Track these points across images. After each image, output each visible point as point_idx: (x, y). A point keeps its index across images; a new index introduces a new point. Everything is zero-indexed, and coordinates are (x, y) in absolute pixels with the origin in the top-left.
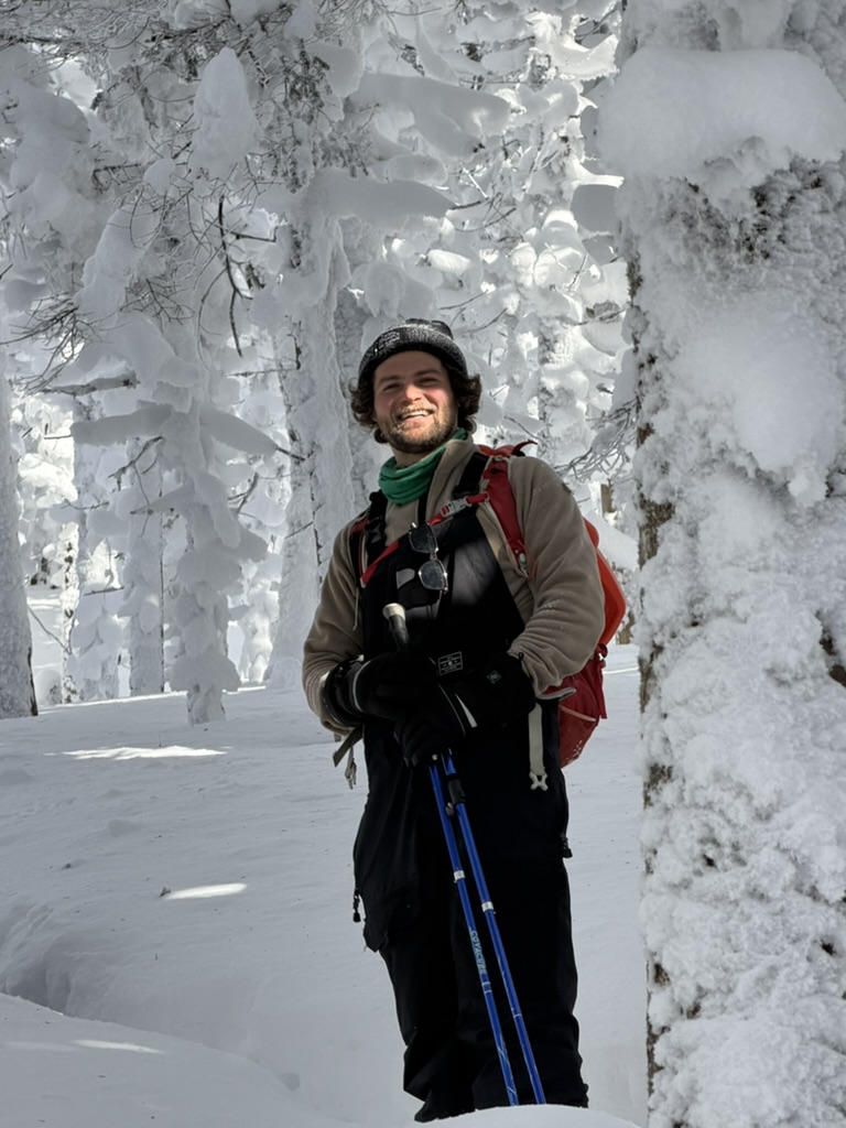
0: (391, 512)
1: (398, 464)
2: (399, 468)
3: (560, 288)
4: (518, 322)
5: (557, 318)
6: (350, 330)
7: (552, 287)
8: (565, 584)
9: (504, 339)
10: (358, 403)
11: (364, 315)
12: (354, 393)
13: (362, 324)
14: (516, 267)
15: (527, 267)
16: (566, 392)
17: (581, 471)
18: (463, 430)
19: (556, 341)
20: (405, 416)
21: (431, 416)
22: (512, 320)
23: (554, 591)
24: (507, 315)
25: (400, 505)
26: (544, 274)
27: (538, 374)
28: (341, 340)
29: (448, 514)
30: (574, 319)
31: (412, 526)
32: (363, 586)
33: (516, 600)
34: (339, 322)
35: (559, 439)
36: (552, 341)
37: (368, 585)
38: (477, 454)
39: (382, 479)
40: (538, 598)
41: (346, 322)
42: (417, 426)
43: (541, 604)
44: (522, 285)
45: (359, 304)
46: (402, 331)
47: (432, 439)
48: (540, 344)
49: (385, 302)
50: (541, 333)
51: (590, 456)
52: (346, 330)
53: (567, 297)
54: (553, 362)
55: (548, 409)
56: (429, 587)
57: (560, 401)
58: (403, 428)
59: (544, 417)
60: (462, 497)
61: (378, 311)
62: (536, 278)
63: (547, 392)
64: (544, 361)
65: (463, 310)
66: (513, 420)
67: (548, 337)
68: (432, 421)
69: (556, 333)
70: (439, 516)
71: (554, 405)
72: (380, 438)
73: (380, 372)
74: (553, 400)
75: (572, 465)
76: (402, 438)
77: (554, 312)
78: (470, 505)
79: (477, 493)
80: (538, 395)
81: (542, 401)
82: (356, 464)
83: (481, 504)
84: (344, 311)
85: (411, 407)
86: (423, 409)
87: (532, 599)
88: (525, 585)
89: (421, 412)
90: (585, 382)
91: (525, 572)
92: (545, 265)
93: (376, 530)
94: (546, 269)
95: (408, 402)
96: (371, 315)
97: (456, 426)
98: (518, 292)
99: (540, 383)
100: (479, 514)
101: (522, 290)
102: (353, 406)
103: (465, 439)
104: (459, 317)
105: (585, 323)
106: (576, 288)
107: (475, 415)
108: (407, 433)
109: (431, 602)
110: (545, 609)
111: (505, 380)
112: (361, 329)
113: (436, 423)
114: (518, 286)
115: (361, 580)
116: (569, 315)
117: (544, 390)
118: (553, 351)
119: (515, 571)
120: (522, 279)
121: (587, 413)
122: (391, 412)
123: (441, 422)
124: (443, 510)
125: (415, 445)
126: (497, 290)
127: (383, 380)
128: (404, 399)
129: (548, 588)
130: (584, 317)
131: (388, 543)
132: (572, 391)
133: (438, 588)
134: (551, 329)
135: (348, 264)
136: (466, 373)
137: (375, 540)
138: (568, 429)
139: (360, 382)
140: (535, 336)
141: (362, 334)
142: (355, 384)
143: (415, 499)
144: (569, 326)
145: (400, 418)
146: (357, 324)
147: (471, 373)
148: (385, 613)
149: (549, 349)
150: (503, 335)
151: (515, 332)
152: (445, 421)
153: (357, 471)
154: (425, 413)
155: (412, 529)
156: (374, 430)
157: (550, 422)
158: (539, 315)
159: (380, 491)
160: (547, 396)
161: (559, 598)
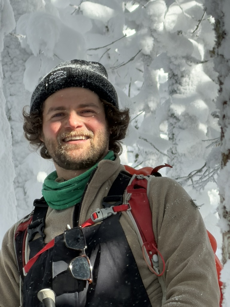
0: (51, 215)
1: (59, 178)
2: (59, 181)
3: (185, 33)
4: (152, 60)
5: (183, 57)
6: (15, 66)
7: (180, 32)
8: (189, 282)
9: (142, 74)
10: (29, 126)
11: (26, 54)
12: (26, 118)
13: (25, 61)
14: (151, 16)
15: (159, 16)
16: (190, 117)
17: (197, 182)
18: (112, 153)
19: (182, 76)
20: (68, 140)
21: (89, 140)
22: (148, 58)
23: (181, 287)
24: (144, 55)
25: (58, 211)
26: (173, 21)
27: (168, 103)
28: (7, 75)
29: (97, 219)
30: (197, 58)
31: (67, 228)
32: (25, 274)
33: (149, 291)
34: (6, 60)
35: (185, 155)
36: (180, 76)
37: (29, 273)
38: (123, 172)
39: (45, 189)
40: (166, 291)
41: (12, 60)
42: (77, 147)
43: (169, 297)
44: (155, 30)
45: (23, 46)
46: (69, 70)
47: (88, 159)
48: (170, 78)
49: (43, 43)
50: (171, 70)
51: (205, 169)
52: (12, 66)
53: (192, 41)
54: (180, 93)
55: (175, 131)
56: (78, 278)
57: (185, 125)
58: (66, 149)
59: (172, 137)
60: (109, 207)
61: (38, 51)
62: (167, 25)
63: (175, 117)
64: (173, 92)
65: (108, 50)
66: (146, 140)
67: (176, 73)
68: (89, 144)
69: (183, 69)
70: (90, 221)
71: (181, 128)
72: (45, 155)
73: (49, 103)
74: (179, 124)
75: (190, 177)
76: (65, 157)
77: (181, 52)
78: (115, 213)
79: (122, 204)
80: (168, 120)
81: (171, 125)
82: (19, 175)
83: (124, 213)
84: (10, 51)
85: (73, 133)
86: (82, 135)
87: (162, 292)
88: (156, 280)
89: (81, 138)
90: (205, 110)
91: (157, 270)
92: (174, 14)
93: (38, 229)
94: (174, 18)
95: (71, 129)
96: (32, 54)
97: (107, 150)
98: (152, 36)
99: (169, 110)
100: (122, 221)
101: (155, 35)
102: (25, 128)
103: (114, 160)
104: (105, 56)
105: (206, 61)
106: (199, 33)
107: (121, 140)
108: (69, 153)
109: (80, 290)
110: (172, 301)
111: (142, 107)
112: (24, 66)
113: (92, 146)
114: (152, 32)
115: (24, 269)
116: (193, 55)
117: (173, 116)
118: (180, 84)
119: (148, 268)
120: (155, 26)
121: (207, 134)
122: (57, 136)
123: (96, 146)
124: (94, 216)
125: (75, 163)
126: (136, 33)
127: (52, 109)
128: (68, 126)
129: (175, 285)
130: (206, 56)
131: (47, 241)
132: (195, 117)
133: (85, 279)
134: (179, 66)
135: (13, 14)
136: (117, 108)
137: (36, 237)
138: (192, 148)
139: (32, 110)
140: (165, 72)
141: (24, 70)
142: (28, 111)
143: (72, 207)
144: (193, 64)
145: (64, 141)
146: (21, 62)
147: (121, 107)
148: (39, 297)
149: (176, 82)
150: (140, 71)
151: (149, 68)
152: (99, 145)
153: (20, 180)
154: (84, 138)
155: (67, 230)
156: (41, 148)
157: (177, 141)
158: (169, 55)
159: (43, 198)
160: (175, 120)
161: (184, 293)
